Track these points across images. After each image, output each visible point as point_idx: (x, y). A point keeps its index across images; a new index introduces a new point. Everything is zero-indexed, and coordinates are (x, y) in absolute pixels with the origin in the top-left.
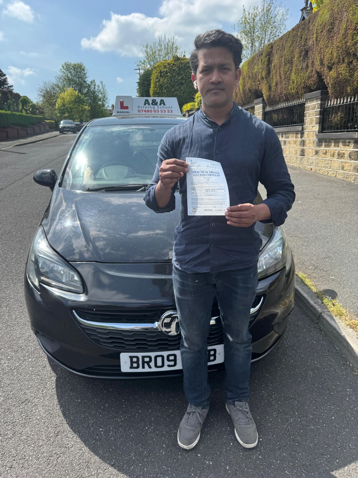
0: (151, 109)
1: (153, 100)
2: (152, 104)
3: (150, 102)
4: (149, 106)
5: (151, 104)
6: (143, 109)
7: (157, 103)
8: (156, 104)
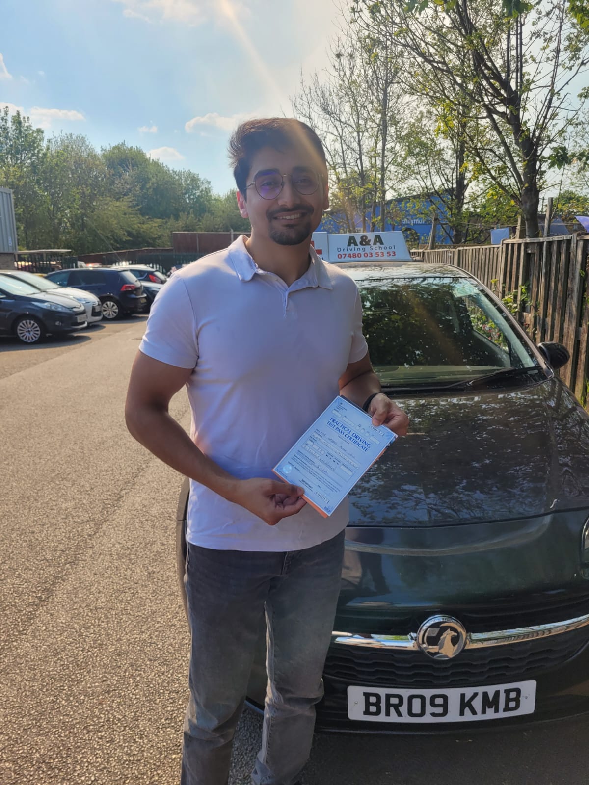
0: (359, 252)
1: (362, 238)
2: (361, 243)
3: (358, 240)
4: (356, 247)
5: (358, 243)
6: (345, 252)
7: (369, 241)
8: (368, 243)
